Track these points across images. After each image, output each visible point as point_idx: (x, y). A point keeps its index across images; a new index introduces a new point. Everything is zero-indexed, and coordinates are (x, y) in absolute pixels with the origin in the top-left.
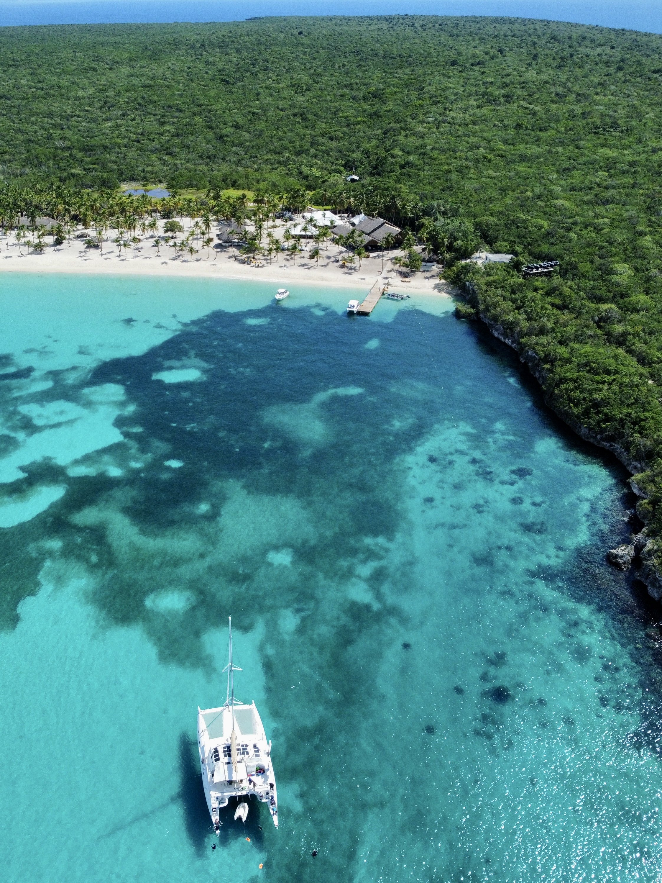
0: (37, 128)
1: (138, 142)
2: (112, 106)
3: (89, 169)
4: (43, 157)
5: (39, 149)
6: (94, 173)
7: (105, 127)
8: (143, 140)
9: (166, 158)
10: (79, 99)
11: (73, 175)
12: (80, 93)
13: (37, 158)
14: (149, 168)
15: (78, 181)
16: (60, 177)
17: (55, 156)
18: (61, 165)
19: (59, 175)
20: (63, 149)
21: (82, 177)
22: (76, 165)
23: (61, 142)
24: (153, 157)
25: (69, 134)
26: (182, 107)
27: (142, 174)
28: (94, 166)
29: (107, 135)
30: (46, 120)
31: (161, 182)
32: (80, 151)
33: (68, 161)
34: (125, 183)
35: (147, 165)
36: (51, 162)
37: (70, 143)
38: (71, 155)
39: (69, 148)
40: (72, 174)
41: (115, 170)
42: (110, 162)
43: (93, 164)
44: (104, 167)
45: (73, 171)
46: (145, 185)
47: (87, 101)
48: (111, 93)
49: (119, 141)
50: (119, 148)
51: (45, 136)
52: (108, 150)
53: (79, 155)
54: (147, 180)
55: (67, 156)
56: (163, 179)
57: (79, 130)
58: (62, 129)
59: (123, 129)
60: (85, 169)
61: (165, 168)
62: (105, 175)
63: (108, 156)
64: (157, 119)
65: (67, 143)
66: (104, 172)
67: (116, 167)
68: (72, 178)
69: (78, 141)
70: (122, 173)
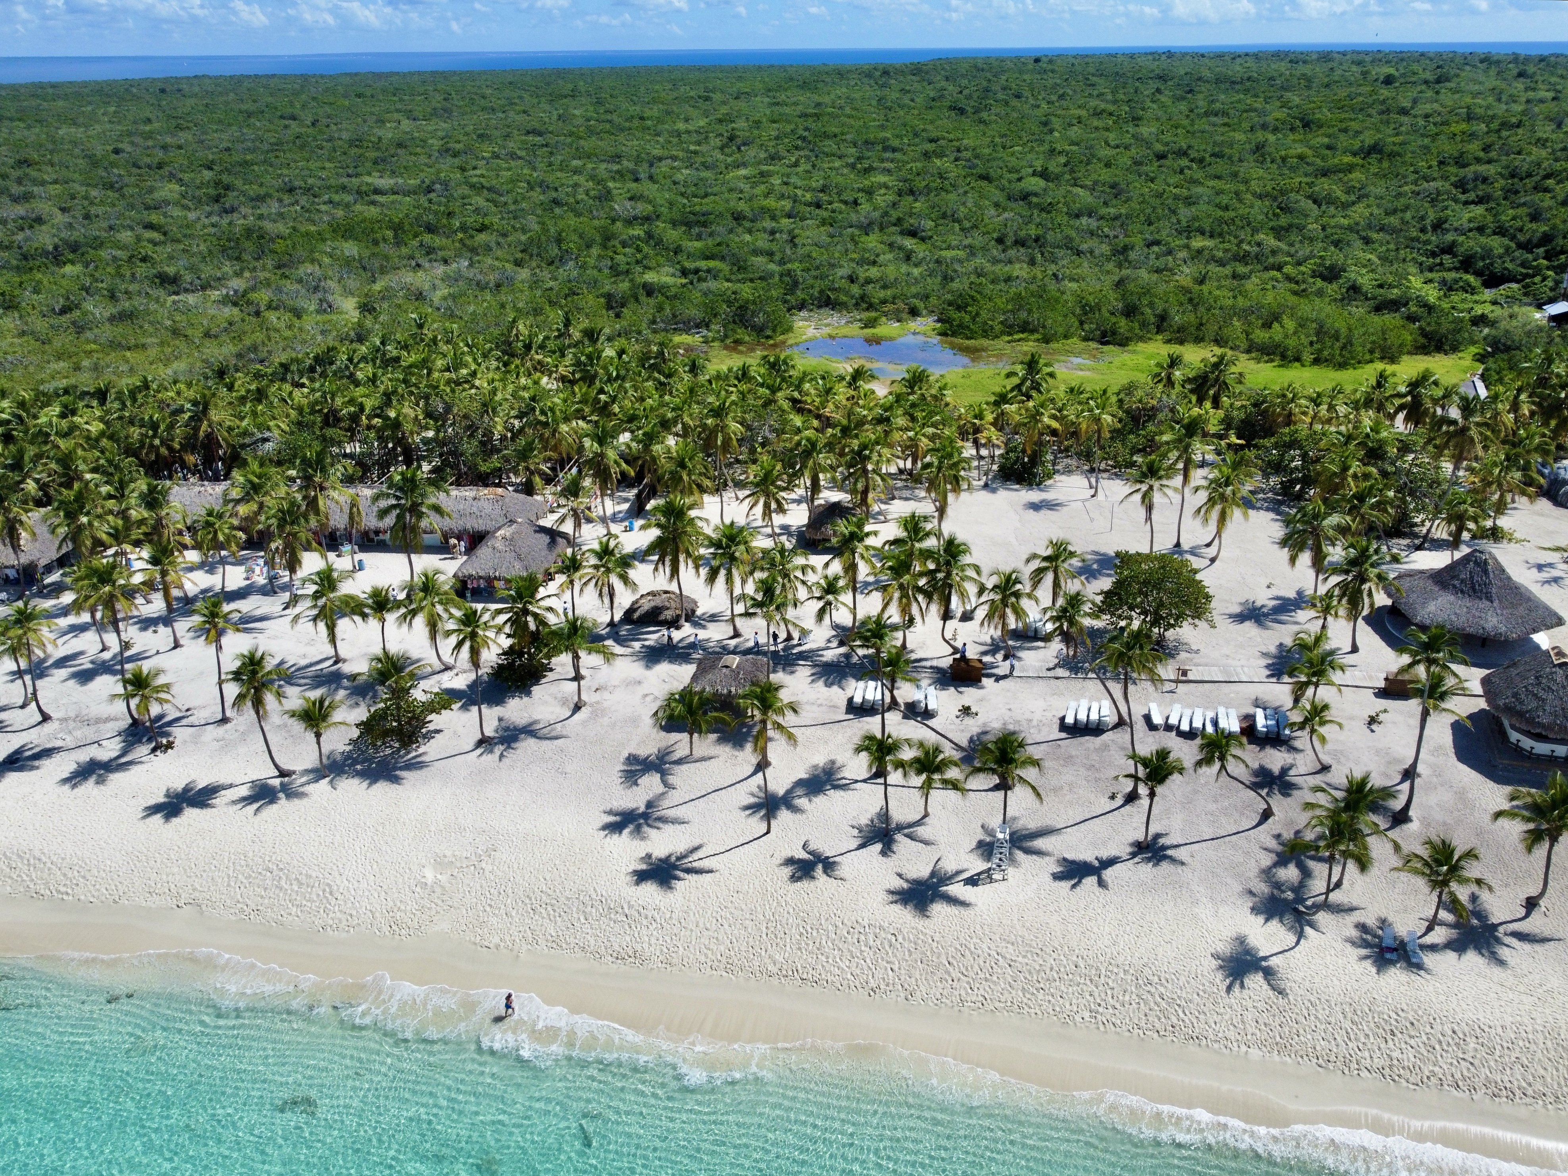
0: (581, 179)
1: (818, 206)
2: (744, 144)
3: (697, 271)
4: (575, 238)
5: (572, 221)
6: (712, 285)
7: (738, 178)
8: (830, 203)
9: (909, 243)
10: (679, 135)
11: (650, 290)
12: (681, 126)
13: (559, 241)
14: (874, 272)
15: (660, 309)
16: (609, 297)
17: (607, 238)
18: (619, 258)
19: (607, 288)
20: (630, 222)
21: (675, 296)
22: (662, 260)
23: (628, 204)
24: (872, 241)
25: (648, 189)
26: (896, 143)
27: (855, 290)
28: (712, 264)
29: (741, 192)
30: (603, 166)
31: (914, 312)
32: (674, 224)
33: (639, 250)
34: (804, 314)
35: (862, 262)
36: (595, 251)
37: (650, 208)
38: (650, 235)
39: (647, 219)
40: (645, 286)
41: (771, 275)
42: (756, 252)
43: (707, 258)
44: (739, 265)
45: (650, 277)
46: (870, 324)
47: (695, 137)
48: (741, 124)
49: (771, 203)
50: (773, 218)
51: (592, 193)
52: (747, 224)
53: (672, 235)
54: (870, 307)
55: (639, 238)
56: (920, 305)
57: (675, 183)
58: (637, 180)
59: (776, 181)
60: (684, 273)
61: (916, 272)
62: (746, 291)
63: (748, 237)
64: (847, 165)
65: (642, 208)
66: (743, 281)
67: (772, 267)
68: (643, 298)
69: (671, 204)
70: (796, 284)
